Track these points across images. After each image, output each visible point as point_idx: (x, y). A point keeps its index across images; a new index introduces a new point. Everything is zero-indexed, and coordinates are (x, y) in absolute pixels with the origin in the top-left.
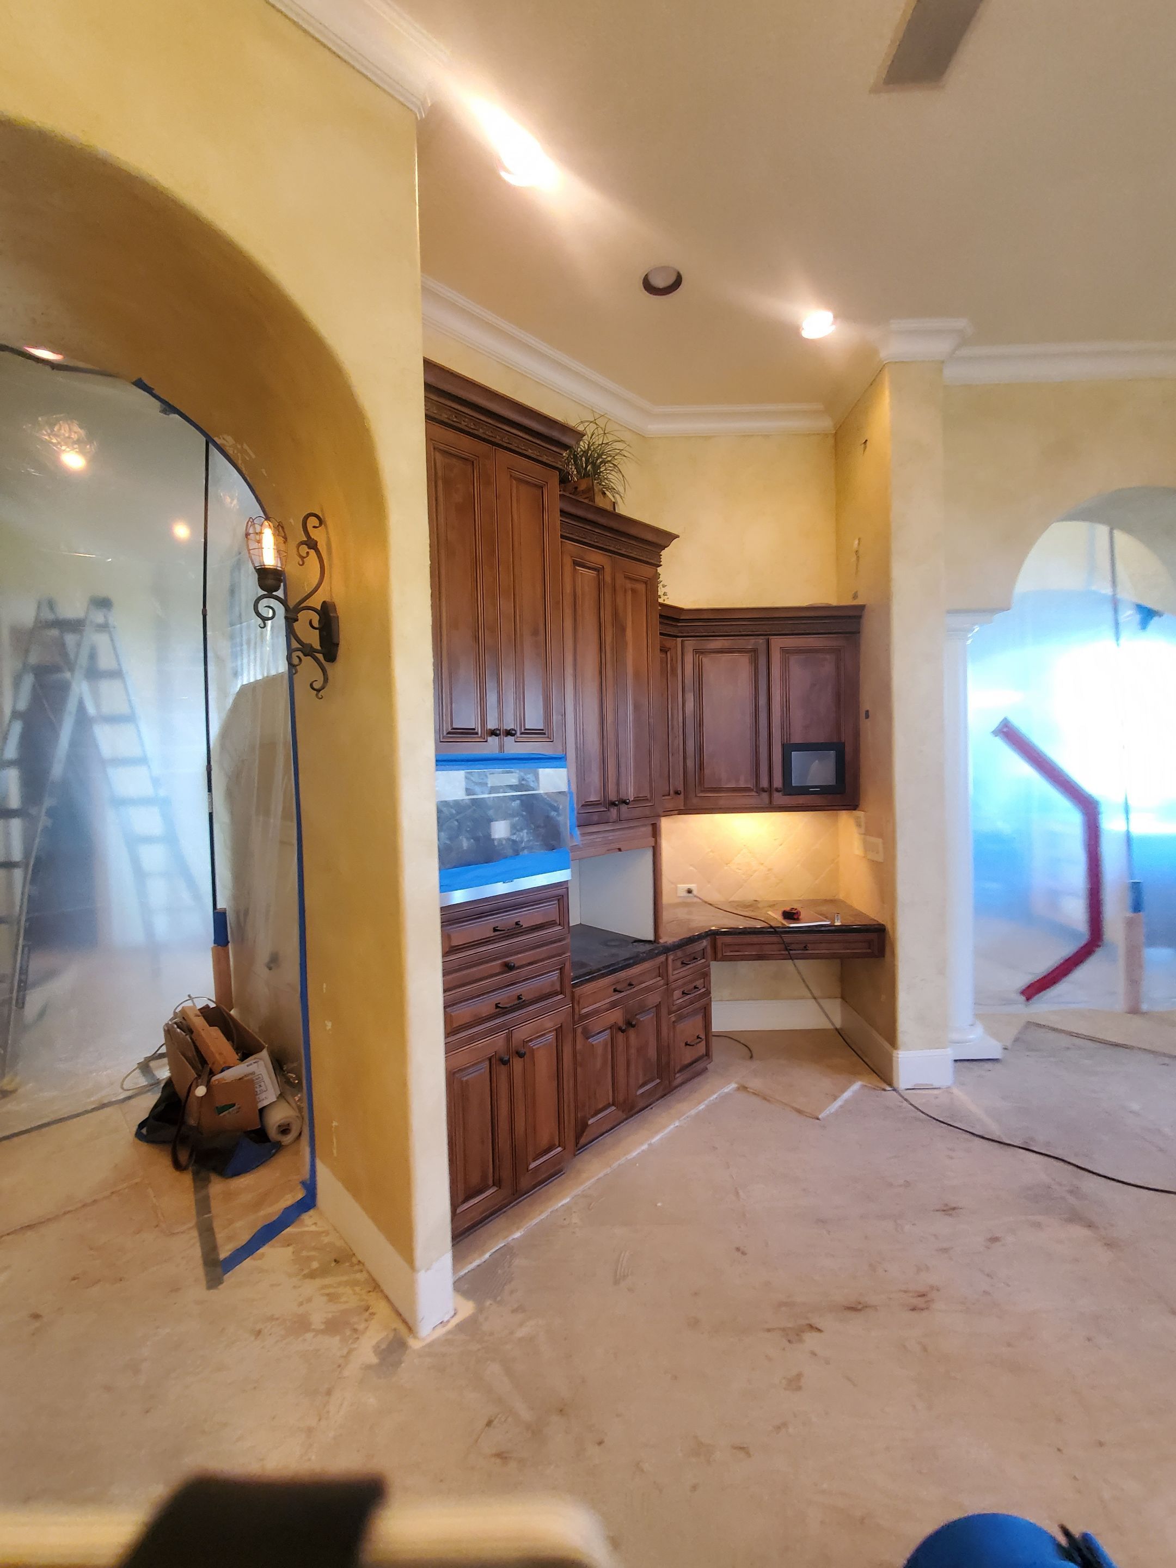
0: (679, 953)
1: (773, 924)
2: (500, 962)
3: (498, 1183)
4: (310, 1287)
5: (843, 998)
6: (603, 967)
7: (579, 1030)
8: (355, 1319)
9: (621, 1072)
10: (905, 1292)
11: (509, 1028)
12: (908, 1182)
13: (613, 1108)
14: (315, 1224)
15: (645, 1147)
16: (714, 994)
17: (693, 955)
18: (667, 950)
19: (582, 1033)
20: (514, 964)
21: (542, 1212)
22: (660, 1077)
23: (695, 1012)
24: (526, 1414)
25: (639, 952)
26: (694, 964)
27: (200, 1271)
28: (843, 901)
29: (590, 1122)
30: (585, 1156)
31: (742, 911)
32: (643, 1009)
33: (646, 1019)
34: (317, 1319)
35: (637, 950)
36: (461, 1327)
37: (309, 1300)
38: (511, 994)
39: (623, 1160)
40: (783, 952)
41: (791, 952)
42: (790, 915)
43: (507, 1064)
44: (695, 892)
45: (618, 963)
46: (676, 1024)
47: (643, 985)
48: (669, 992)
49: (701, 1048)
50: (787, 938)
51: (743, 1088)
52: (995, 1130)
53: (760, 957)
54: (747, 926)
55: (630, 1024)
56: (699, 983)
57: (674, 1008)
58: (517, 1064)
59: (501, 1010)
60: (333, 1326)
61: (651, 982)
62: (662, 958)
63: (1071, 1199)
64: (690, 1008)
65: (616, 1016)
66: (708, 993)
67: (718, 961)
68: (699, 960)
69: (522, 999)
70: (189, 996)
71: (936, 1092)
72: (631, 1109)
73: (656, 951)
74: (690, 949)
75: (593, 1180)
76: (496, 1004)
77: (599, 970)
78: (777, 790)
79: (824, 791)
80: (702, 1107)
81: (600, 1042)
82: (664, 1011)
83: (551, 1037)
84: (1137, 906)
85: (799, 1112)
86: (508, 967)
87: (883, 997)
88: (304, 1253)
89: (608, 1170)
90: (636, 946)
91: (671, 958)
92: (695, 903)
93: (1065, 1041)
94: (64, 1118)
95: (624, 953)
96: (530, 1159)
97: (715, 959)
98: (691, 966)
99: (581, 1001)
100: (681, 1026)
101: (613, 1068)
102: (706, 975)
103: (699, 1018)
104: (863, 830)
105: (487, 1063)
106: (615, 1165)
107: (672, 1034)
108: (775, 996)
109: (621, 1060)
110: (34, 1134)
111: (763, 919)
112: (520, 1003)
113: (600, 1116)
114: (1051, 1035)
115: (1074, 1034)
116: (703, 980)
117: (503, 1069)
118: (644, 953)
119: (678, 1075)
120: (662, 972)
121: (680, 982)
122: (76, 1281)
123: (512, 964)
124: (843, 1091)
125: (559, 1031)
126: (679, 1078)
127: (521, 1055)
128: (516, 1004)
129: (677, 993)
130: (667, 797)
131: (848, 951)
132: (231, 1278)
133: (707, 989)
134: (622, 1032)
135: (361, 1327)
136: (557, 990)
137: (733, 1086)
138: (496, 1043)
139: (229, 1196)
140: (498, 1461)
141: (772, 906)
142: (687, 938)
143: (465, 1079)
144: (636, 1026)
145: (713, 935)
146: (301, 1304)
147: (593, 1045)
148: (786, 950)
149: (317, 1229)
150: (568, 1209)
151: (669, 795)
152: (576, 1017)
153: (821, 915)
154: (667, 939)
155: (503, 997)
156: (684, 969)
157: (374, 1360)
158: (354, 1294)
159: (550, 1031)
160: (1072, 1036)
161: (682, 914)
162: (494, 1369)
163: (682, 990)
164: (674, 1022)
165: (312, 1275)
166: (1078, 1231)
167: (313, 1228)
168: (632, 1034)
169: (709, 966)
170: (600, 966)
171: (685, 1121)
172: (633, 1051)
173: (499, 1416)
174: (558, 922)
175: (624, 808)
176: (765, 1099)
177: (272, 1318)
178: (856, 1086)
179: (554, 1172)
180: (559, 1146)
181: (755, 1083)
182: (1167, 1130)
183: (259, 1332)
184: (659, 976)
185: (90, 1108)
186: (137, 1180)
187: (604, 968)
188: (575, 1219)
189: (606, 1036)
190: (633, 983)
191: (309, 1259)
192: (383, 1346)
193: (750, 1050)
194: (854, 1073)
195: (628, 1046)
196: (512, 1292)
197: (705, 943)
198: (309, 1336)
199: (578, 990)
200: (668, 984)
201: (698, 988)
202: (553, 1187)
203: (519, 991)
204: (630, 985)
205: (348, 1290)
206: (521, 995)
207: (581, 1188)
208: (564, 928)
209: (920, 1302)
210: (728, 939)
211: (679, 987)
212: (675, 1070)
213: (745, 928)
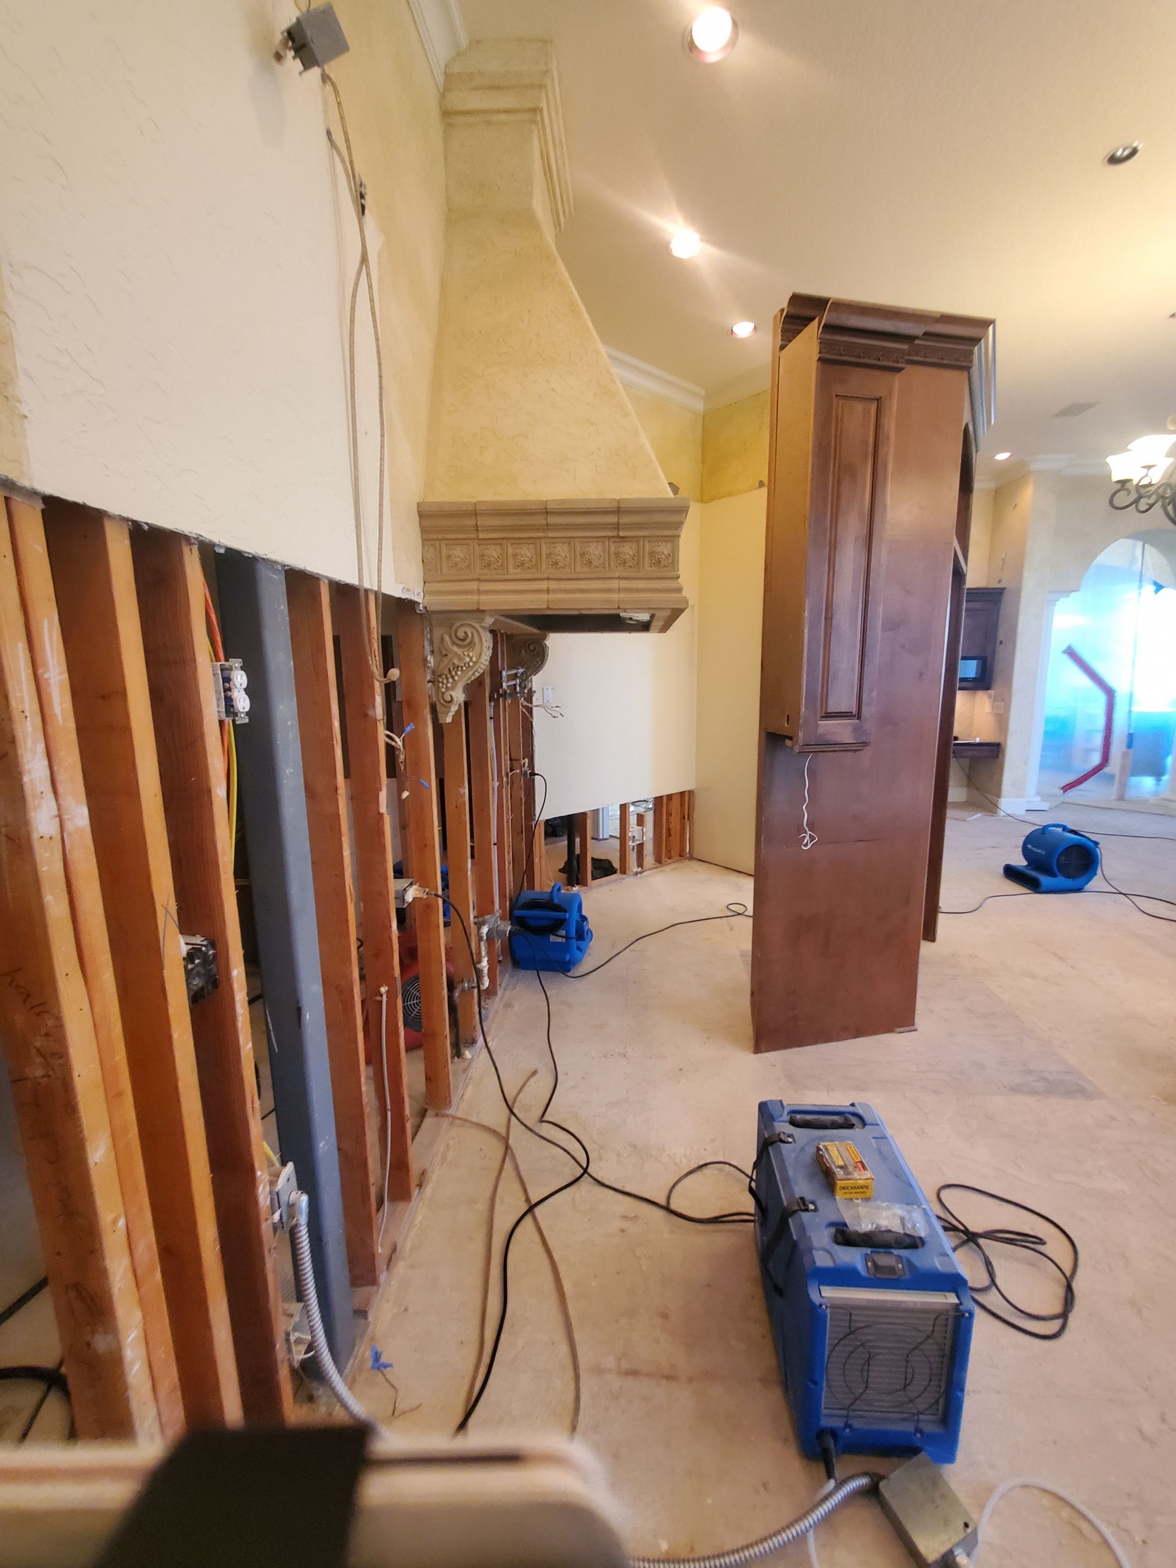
5: (969, 787)
79: (974, 680)
84: (1129, 746)
87: (996, 777)
104: (992, 700)
178: (979, 815)
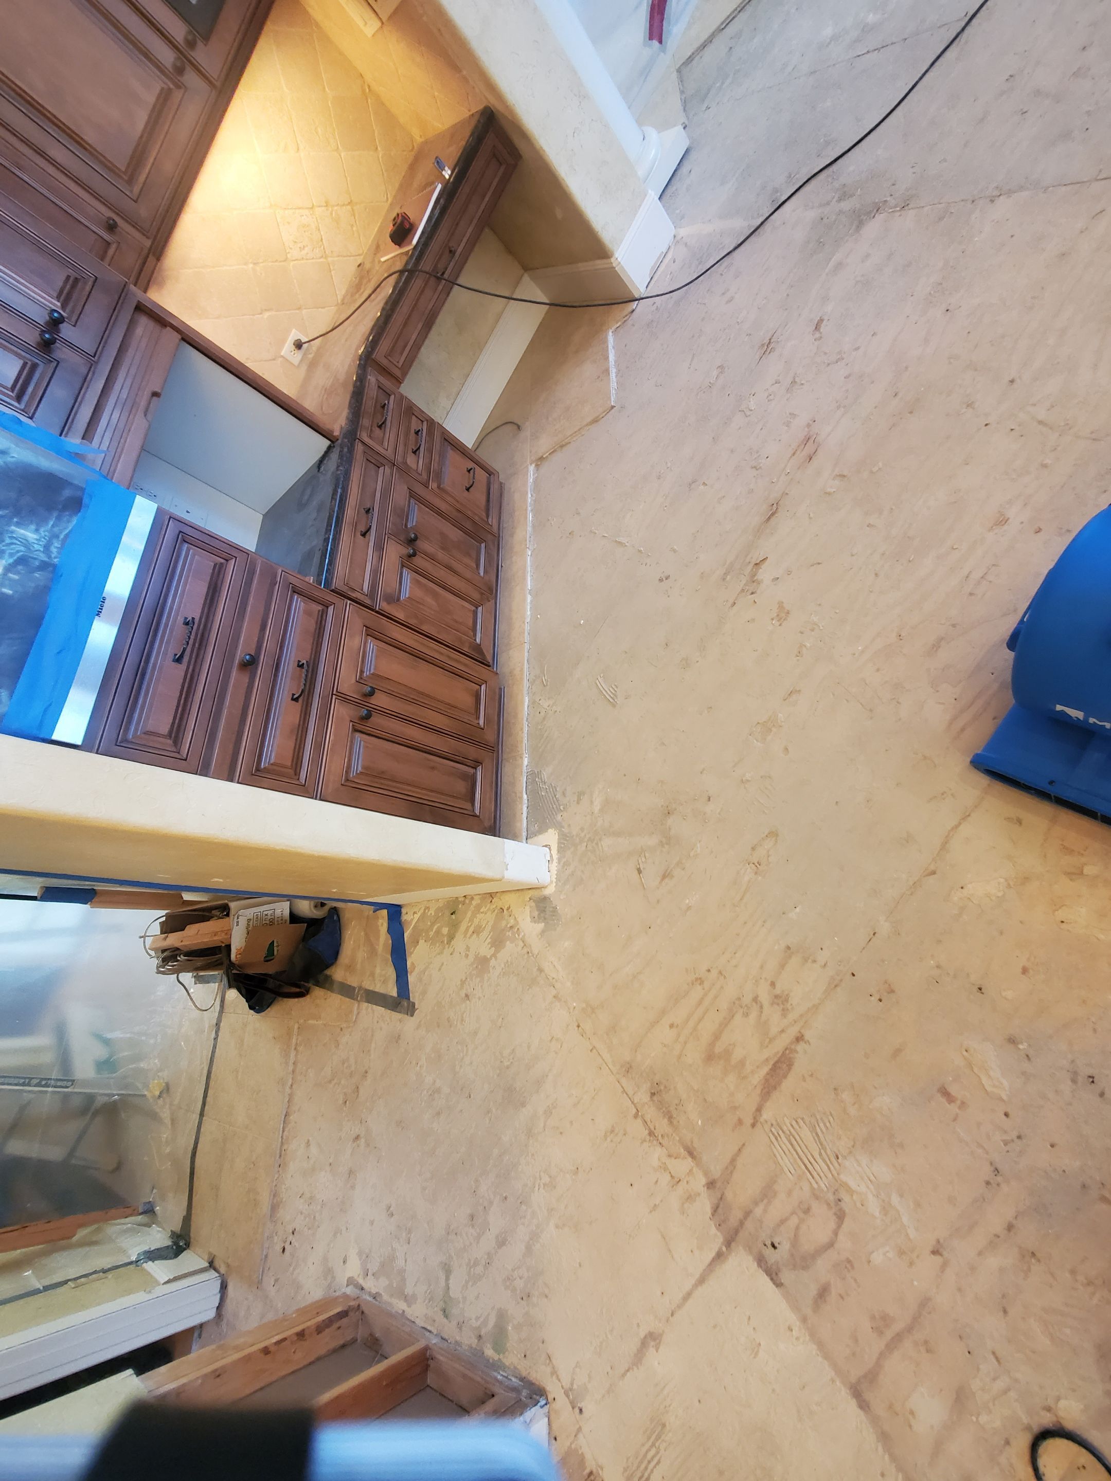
0: (365, 422)
1: (399, 266)
2: (234, 673)
3: (477, 763)
4: (459, 943)
5: (526, 269)
6: (326, 533)
7: (385, 606)
8: (504, 923)
9: (452, 581)
10: (794, 454)
11: (332, 694)
12: (720, 366)
13: (480, 609)
14: (415, 913)
15: (529, 598)
16: (437, 416)
17: (379, 407)
18: (352, 434)
19: (389, 603)
20: (249, 655)
21: (522, 729)
22: (481, 540)
23: (442, 455)
24: (652, 841)
25: (333, 473)
26: (390, 414)
27: (396, 1016)
28: (426, 143)
29: (478, 641)
30: (502, 659)
31: (361, 295)
32: (403, 515)
33: (417, 517)
34: (485, 950)
35: (330, 473)
36: (561, 850)
37: (468, 948)
38: (290, 674)
39: (527, 628)
40: (440, 287)
41: (446, 276)
42: (401, 233)
43: (371, 714)
44: (304, 339)
45: (332, 510)
46: (442, 486)
47: (378, 495)
48: (404, 470)
49: (481, 475)
50: (427, 265)
51: (540, 461)
52: (742, 225)
53: (429, 324)
54: (381, 305)
55: (411, 542)
56: (415, 424)
57: (425, 476)
58: (380, 700)
59: (303, 697)
60: (498, 943)
61: (380, 483)
62: (359, 448)
63: (846, 205)
64: (435, 456)
65: (394, 552)
66: (431, 423)
67: (403, 380)
68: (388, 403)
69: (303, 664)
70: (141, 937)
71: (669, 256)
72: (490, 589)
73: (346, 450)
74: (369, 403)
75: (526, 665)
76: (293, 699)
77: (326, 540)
78: (191, 44)
80: (530, 516)
81: (410, 587)
82: (419, 489)
83: (372, 645)
85: (595, 421)
86: (250, 664)
87: (559, 214)
88: (432, 933)
89: (527, 646)
90: (324, 470)
91: (365, 437)
92: (319, 348)
93: (720, 46)
94: (211, 1058)
95: (324, 493)
96: (475, 722)
97: (399, 381)
98: (389, 419)
99: (352, 584)
100: (447, 484)
101: (444, 588)
102: (410, 410)
103: (451, 454)
105: (357, 735)
106: (527, 638)
107: (449, 499)
108: (478, 347)
109: (441, 574)
110: (212, 1083)
111: (386, 275)
112: (309, 669)
113: (479, 627)
114: (708, 53)
115: (723, 27)
116: (414, 417)
117: (376, 719)
118: (338, 467)
119: (490, 520)
120: (376, 461)
121: (401, 449)
122: (347, 1102)
123: (248, 657)
124: (607, 358)
125: (371, 632)
126: (493, 520)
127: (371, 693)
128: (306, 676)
129: (411, 460)
130: (111, 252)
131: (487, 199)
132: (414, 996)
133: (427, 420)
134: (415, 556)
135: (512, 922)
136: (319, 611)
137: (532, 468)
138: (341, 713)
139: (350, 968)
140: (666, 880)
141: (377, 249)
142: (352, 397)
143: (360, 768)
144: (418, 535)
145: (367, 361)
146: (467, 956)
147: (409, 598)
148: (439, 279)
149: (419, 914)
150: (533, 703)
151: (108, 244)
152: (368, 601)
153: (425, 187)
154: (338, 424)
155: (287, 684)
156: (388, 430)
157: (541, 926)
158: (486, 913)
159: (365, 644)
160: (723, 29)
161: (322, 379)
162: (607, 843)
163: (410, 451)
164: (439, 487)
165: (451, 937)
166: (873, 228)
167: (417, 916)
168: (424, 545)
169: (402, 396)
170: (322, 538)
171: (532, 543)
172: (441, 555)
173: (640, 861)
174: (223, 561)
175: (66, 330)
176: (562, 446)
177: (463, 982)
178: (611, 338)
179: (499, 699)
180: (480, 686)
181: (544, 444)
182: (871, 18)
183: (467, 996)
184: (379, 468)
185: (213, 1035)
186: (296, 1026)
187: (328, 531)
188: (545, 704)
189: (407, 575)
190: (368, 506)
191: (438, 932)
192: (536, 914)
193: (511, 422)
194: (596, 331)
195: (432, 558)
196: (564, 794)
197: (372, 379)
198: (493, 962)
199: (337, 583)
200: (394, 465)
201: (419, 431)
202: (508, 705)
203: (292, 659)
204: (368, 511)
205: (479, 916)
206: (299, 661)
207: (525, 681)
208: (236, 558)
209: (810, 448)
210: (384, 346)
211: (405, 454)
212: (484, 520)
213: (383, 309)
